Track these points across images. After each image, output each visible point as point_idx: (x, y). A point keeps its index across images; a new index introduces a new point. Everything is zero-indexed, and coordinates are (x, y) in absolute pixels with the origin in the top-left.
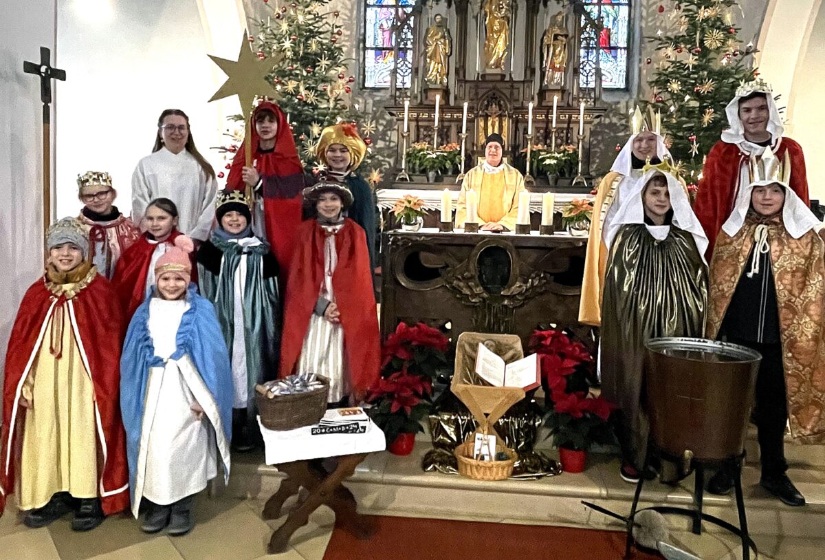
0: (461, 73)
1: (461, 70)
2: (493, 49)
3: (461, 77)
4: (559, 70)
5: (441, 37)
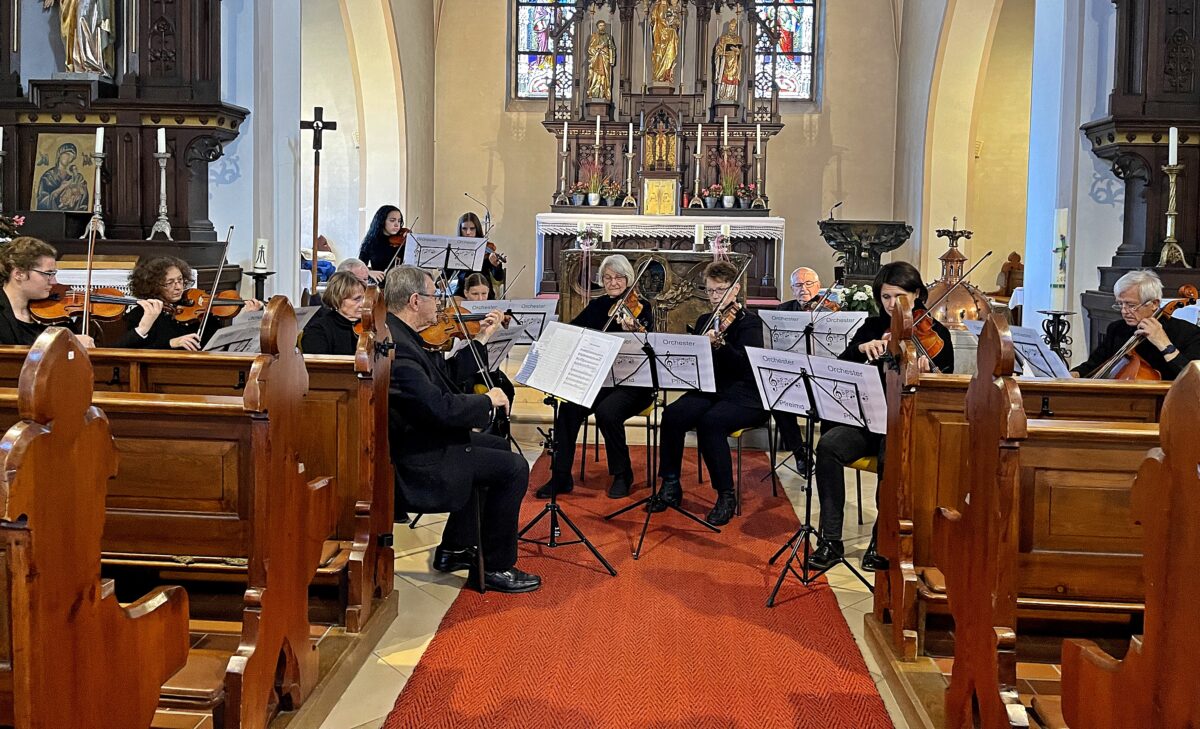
2: (661, 60)
4: (732, 83)
5: (605, 47)
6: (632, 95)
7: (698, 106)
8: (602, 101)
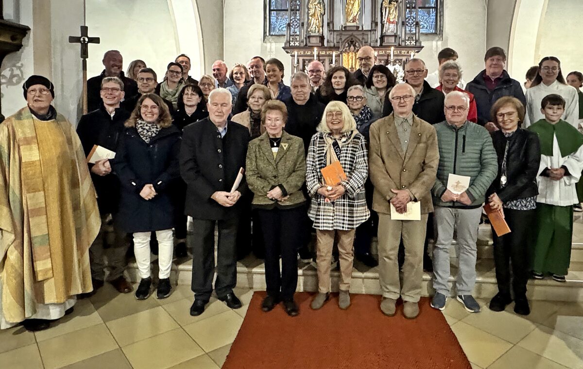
0: (331, 25)
1: (331, 23)
3: (331, 28)
6: (334, 31)
7: (373, 36)
8: (317, 34)
